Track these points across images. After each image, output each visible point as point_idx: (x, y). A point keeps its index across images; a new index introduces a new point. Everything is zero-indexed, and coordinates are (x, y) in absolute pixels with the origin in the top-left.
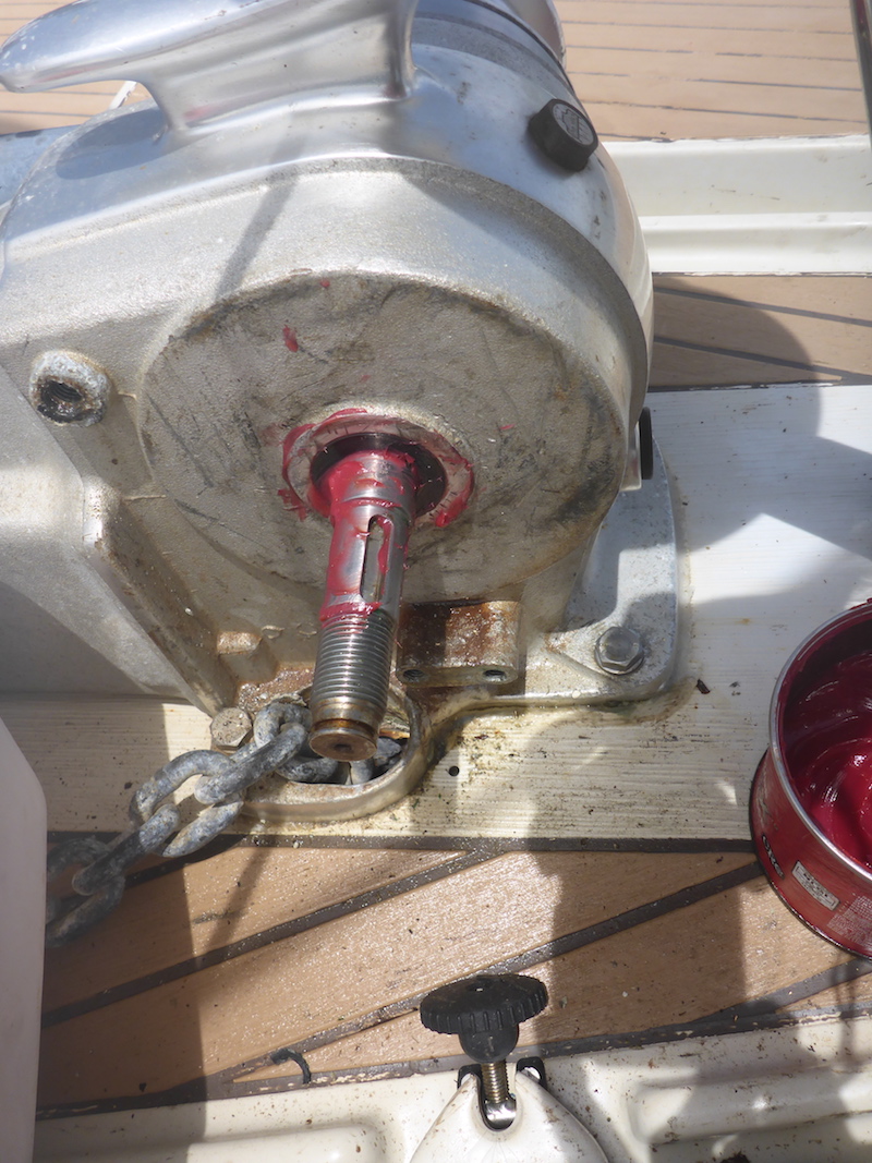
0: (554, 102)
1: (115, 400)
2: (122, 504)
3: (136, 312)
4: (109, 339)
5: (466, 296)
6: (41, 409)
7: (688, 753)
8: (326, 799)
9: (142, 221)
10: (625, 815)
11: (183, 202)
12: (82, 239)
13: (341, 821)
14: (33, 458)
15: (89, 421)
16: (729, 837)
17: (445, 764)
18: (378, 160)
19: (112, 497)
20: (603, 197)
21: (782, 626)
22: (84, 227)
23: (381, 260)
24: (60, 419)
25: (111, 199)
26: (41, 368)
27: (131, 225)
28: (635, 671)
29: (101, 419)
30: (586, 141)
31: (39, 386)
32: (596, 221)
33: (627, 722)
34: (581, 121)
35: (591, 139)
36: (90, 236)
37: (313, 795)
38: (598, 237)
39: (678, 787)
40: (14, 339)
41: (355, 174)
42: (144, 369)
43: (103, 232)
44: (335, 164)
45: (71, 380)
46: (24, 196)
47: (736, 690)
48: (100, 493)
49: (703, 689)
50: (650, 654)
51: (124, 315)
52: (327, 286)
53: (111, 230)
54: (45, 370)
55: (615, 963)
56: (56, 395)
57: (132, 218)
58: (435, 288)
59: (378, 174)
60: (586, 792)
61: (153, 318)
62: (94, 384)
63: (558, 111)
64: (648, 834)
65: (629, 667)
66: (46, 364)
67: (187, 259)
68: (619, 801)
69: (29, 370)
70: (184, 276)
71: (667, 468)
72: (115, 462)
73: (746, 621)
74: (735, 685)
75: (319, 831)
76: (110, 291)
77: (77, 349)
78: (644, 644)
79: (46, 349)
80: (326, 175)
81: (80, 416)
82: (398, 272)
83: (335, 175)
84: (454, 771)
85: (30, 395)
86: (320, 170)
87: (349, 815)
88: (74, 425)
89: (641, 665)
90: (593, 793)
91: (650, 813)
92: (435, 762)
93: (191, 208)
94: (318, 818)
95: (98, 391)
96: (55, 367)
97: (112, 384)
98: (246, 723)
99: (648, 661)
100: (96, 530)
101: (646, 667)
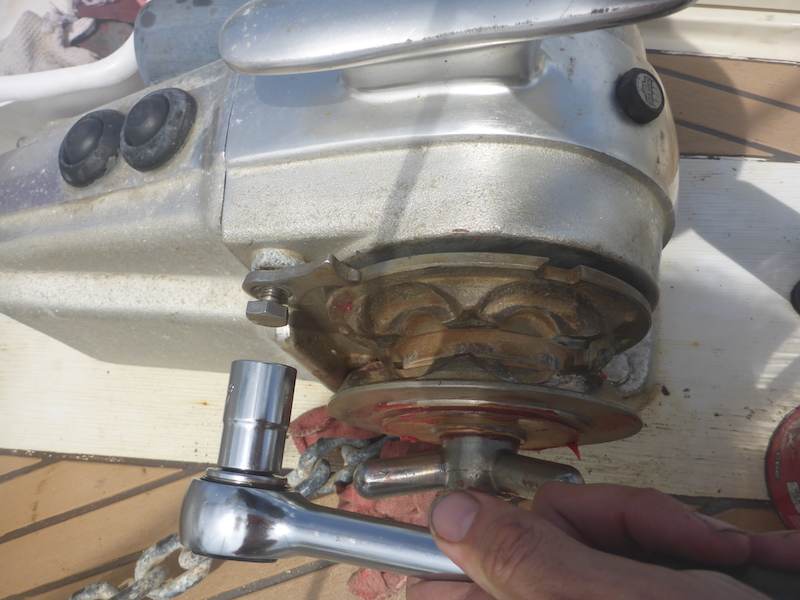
0: (636, 70)
3: (333, 234)
4: (311, 245)
7: (653, 436)
9: (331, 159)
10: (612, 475)
20: (662, 137)
21: (720, 350)
27: (322, 161)
28: (624, 383)
32: (658, 161)
38: (657, 174)
39: (647, 459)
40: (242, 241)
46: (234, 119)
47: (687, 393)
49: (666, 392)
50: (635, 373)
52: (478, 240)
53: (307, 162)
54: (266, 263)
57: (323, 155)
59: (512, 147)
60: (587, 458)
61: (344, 239)
63: (639, 80)
65: (620, 381)
66: (265, 258)
67: (370, 201)
68: (608, 465)
69: (249, 255)
73: (696, 344)
74: (686, 390)
77: (286, 248)
78: (630, 364)
79: (265, 248)
80: (473, 145)
83: (480, 146)
86: (468, 140)
89: (627, 379)
90: (592, 459)
93: (369, 156)
96: (272, 261)
99: (633, 377)
100: (285, 333)
101: (631, 381)
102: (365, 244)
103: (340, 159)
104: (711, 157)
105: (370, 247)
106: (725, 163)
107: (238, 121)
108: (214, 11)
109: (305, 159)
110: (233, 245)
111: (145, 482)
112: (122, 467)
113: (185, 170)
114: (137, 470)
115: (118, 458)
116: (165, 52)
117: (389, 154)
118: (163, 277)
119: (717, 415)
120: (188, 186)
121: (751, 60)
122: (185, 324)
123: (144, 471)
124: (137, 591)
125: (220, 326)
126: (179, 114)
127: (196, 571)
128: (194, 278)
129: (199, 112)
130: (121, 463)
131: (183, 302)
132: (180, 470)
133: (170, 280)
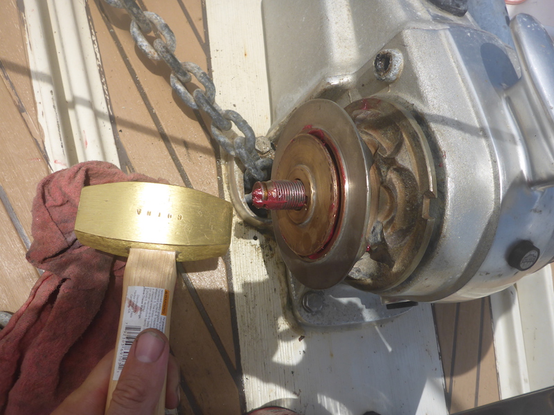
0: (538, 251)
1: (387, 84)
2: (347, 90)
3: (422, 89)
4: (410, 80)
5: (443, 223)
6: (378, 55)
7: (273, 334)
8: (238, 187)
9: (462, 85)
10: (245, 310)
11: (472, 100)
12: (452, 60)
13: (230, 195)
14: (362, 50)
15: (376, 75)
16: (241, 353)
17: (258, 234)
18: (499, 179)
19: (349, 85)
20: (500, 276)
21: (331, 371)
22: (457, 61)
23: (453, 187)
24: (376, 63)
25: (470, 70)
26: (395, 53)
27: (460, 80)
28: (305, 310)
29: (378, 79)
30: (521, 266)
31: (387, 53)
32: (487, 274)
33: (284, 308)
34: (532, 263)
35: (524, 268)
36: (454, 64)
37: (239, 182)
38: (480, 275)
39: (259, 331)
40: (405, 40)
41: (491, 171)
42: (400, 94)
43: (456, 69)
44: (494, 162)
45: (391, 66)
46: (470, 32)
47: (302, 353)
48: (350, 81)
49: (301, 339)
50: (313, 315)
51: (420, 84)
52: (440, 166)
53: (457, 72)
54: (394, 55)
55: (187, 311)
56: (385, 60)
57: (464, 80)
58: (445, 210)
59: (493, 180)
60: (253, 293)
61: (420, 96)
62: (391, 75)
63: (534, 253)
64: (239, 320)
65: (306, 307)
66: (397, 55)
67: (447, 107)
68: (251, 307)
69: (394, 48)
70: (439, 107)
71: (397, 317)
72: (363, 85)
73: (332, 355)
74: (304, 352)
75: (225, 186)
76: (430, 77)
77: (405, 66)
78: (317, 312)
79: (403, 54)
80: (490, 159)
81: (378, 71)
82: (449, 194)
83: (490, 162)
84: (255, 238)
85: (384, 50)
86: (491, 156)
87: (233, 198)
88: (374, 69)
89: (308, 312)
90: (253, 296)
91: (247, 320)
92: (258, 230)
93: (470, 104)
94: (230, 185)
95: (388, 77)
96: (396, 59)
97: (393, 82)
98: (265, 151)
99: (310, 314)
100: (335, 82)
101: (307, 314)
102: (420, 107)
103: (464, 89)
104: (440, 354)
105: (419, 111)
106: (438, 363)
107: (469, 34)
108: (505, 27)
109: (459, 71)
110: (402, 36)
111: (193, 20)
112: (200, 6)
113: (428, 11)
114: (200, 15)
115: (205, 3)
116: (478, 2)
117: (473, 115)
118: (349, 10)
119: (293, 372)
120: (419, 14)
121: (498, 374)
122: (321, 27)
123: (200, 19)
124: (138, 13)
125: (324, 46)
126: (458, 6)
127: (153, 51)
128: (352, 28)
129: (459, 18)
130: (202, 5)
131: (336, 23)
132: (204, 42)
133: (348, 15)
